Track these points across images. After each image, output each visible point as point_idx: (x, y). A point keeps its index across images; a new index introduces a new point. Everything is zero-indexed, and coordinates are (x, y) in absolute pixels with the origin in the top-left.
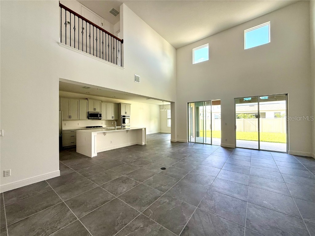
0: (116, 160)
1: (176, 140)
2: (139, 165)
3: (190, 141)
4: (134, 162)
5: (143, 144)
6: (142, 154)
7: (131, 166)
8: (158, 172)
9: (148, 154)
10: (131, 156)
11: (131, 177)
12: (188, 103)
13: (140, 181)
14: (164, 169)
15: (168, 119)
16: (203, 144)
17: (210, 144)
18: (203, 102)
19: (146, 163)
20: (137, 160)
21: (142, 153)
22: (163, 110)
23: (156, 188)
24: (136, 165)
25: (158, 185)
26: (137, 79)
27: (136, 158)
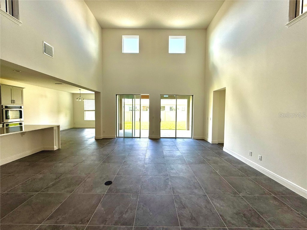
0: (7, 194)
1: (102, 137)
2: (66, 188)
3: (118, 136)
4: (53, 185)
5: (56, 148)
6: (62, 167)
7: (51, 195)
8: (104, 192)
9: (72, 164)
10: (41, 176)
11: (61, 222)
12: (116, 95)
13: (82, 221)
14: (109, 183)
15: (85, 111)
16: (132, 137)
17: (139, 137)
18: (132, 95)
19: (76, 181)
20: (57, 180)
21: (61, 164)
22: (81, 100)
23: (116, 223)
24: (59, 192)
25: (116, 216)
26: (47, 50)
27: (55, 177)
